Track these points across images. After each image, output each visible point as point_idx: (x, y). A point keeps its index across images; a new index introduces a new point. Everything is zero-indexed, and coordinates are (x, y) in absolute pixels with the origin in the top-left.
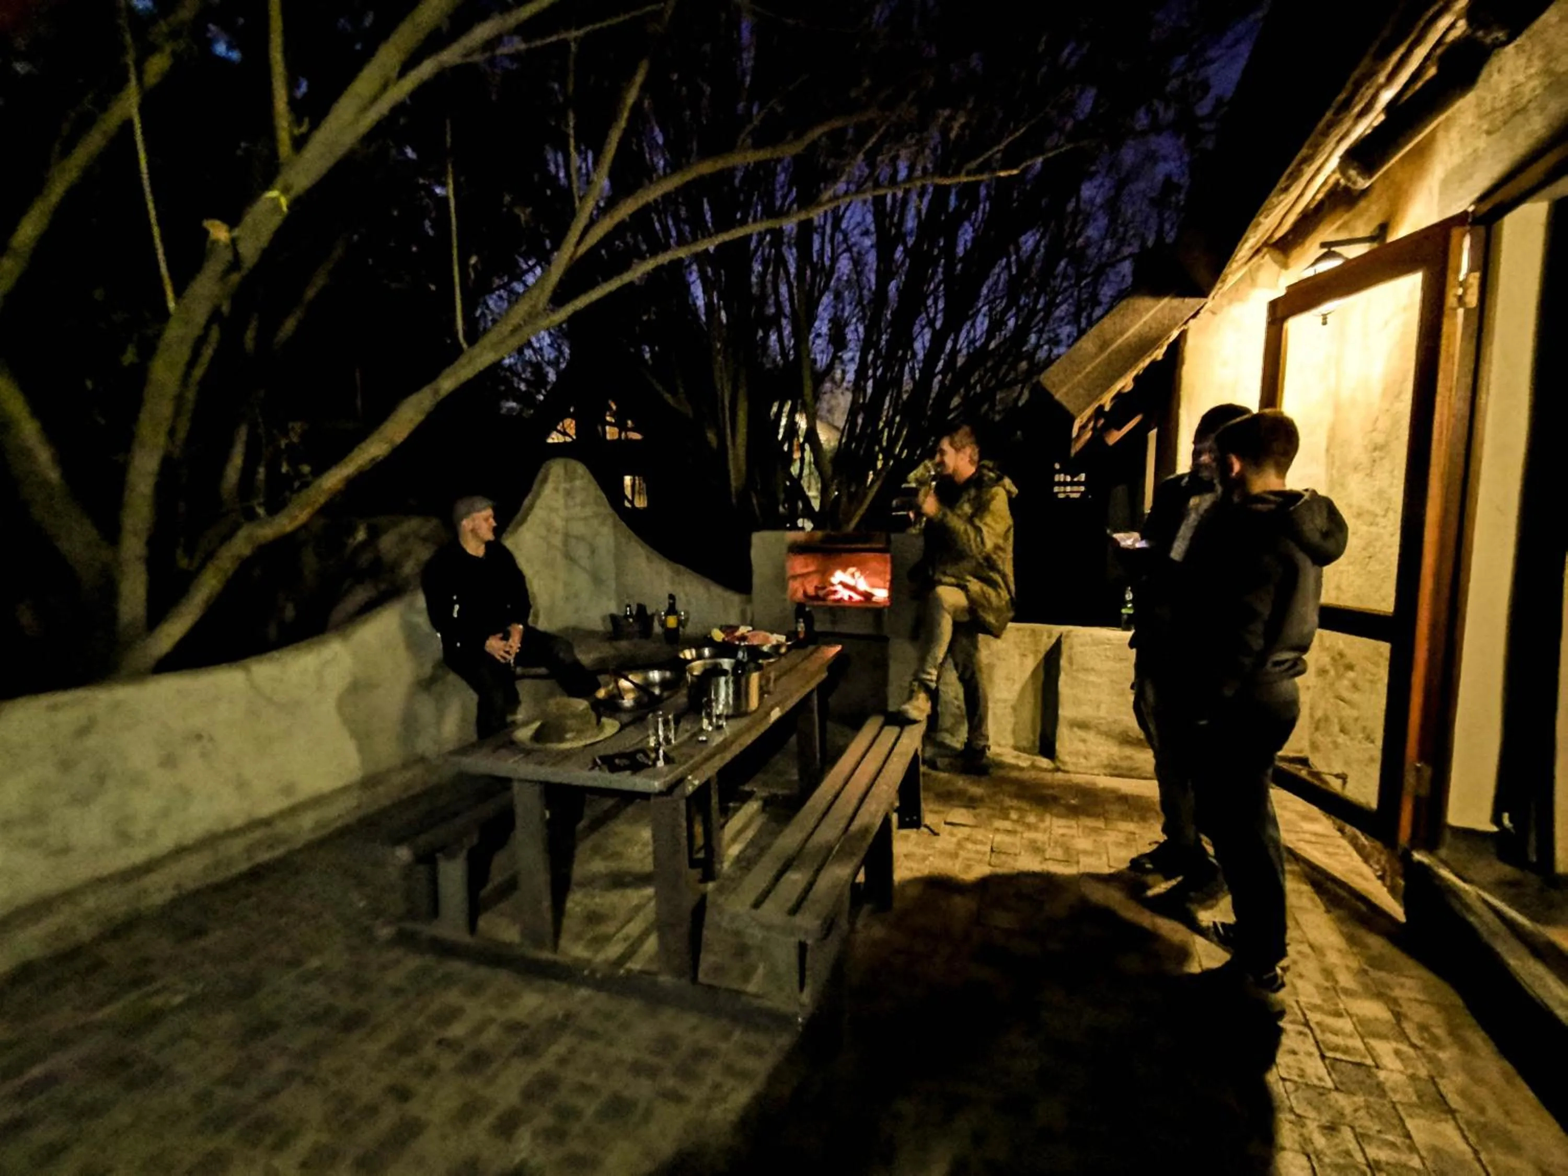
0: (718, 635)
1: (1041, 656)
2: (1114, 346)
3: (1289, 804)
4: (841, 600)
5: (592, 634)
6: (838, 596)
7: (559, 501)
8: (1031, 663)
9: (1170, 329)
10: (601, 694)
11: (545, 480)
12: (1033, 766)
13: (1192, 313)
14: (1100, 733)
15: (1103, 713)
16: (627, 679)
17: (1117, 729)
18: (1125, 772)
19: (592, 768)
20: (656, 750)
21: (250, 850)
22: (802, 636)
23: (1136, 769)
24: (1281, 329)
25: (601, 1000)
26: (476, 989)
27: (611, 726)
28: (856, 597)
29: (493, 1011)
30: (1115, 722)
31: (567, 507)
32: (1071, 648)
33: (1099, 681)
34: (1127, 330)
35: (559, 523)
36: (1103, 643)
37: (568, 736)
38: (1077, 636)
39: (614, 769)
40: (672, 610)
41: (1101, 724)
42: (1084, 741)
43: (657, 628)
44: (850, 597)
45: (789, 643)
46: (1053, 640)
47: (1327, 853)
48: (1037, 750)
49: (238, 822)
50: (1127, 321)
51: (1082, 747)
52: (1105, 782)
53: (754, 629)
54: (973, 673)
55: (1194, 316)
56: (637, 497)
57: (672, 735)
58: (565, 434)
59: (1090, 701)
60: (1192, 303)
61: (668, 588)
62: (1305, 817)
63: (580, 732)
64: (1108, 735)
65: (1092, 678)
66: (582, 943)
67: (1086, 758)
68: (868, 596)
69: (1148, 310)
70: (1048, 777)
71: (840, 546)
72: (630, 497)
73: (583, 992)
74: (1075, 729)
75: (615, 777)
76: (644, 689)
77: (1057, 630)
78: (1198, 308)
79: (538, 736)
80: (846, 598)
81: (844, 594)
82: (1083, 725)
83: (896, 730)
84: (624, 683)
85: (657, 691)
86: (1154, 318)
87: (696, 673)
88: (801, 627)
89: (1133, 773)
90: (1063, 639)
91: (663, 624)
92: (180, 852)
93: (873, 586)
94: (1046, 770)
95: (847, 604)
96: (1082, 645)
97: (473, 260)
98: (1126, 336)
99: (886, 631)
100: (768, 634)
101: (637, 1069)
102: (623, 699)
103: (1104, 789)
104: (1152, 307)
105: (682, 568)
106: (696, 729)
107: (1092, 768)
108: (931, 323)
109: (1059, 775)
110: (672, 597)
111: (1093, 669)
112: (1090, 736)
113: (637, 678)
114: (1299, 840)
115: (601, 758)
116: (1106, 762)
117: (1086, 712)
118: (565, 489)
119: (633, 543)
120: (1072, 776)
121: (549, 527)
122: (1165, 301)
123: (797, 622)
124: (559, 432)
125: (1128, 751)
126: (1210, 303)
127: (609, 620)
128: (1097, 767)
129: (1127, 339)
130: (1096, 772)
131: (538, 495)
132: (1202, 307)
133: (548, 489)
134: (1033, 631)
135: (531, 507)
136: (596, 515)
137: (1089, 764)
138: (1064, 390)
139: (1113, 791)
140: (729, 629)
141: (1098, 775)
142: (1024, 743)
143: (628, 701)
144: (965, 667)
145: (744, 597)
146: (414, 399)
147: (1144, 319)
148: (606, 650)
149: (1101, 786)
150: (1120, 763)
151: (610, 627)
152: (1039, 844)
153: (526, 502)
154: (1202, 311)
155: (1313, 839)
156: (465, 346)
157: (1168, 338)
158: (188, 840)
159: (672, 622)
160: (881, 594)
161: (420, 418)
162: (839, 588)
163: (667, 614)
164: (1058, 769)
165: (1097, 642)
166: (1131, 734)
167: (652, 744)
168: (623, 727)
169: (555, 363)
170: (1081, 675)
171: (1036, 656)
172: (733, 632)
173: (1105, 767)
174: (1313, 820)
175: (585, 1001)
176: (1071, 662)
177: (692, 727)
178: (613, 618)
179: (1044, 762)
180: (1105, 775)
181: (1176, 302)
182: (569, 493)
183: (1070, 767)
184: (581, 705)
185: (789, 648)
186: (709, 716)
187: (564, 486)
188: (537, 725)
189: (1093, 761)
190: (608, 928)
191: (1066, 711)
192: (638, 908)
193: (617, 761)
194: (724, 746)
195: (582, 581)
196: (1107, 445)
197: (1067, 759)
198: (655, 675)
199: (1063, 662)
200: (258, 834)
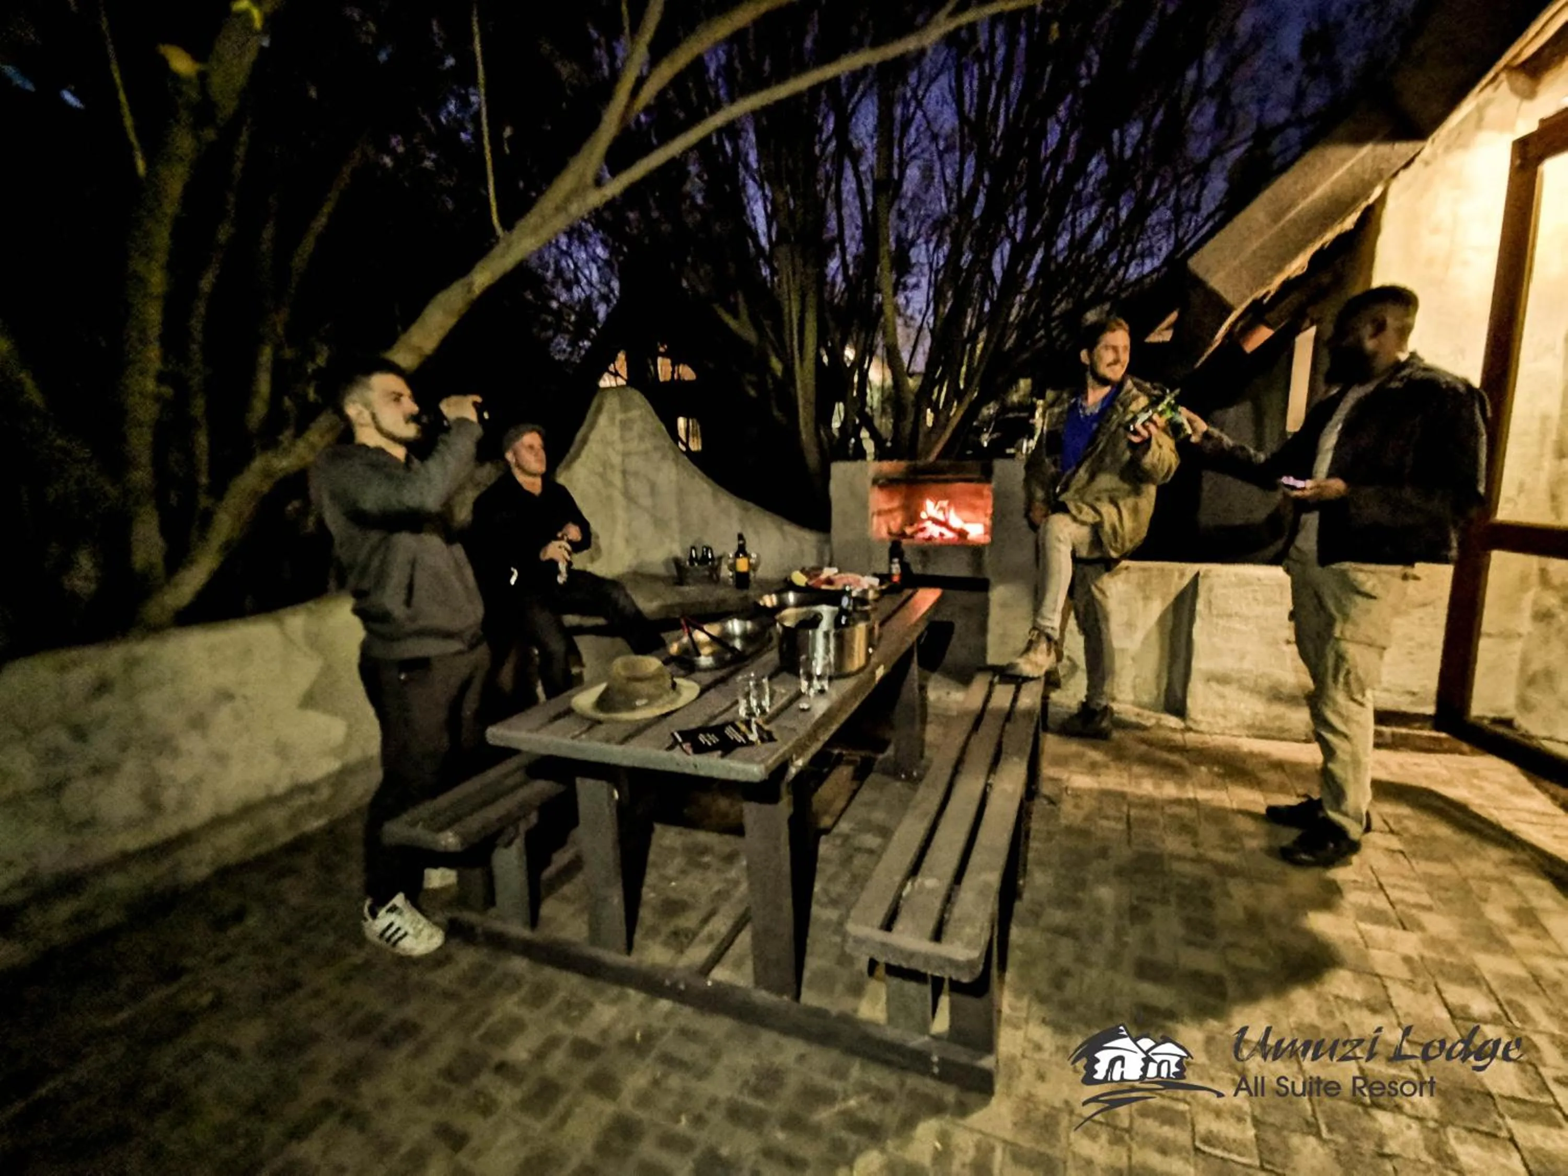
0: (800, 579)
1: (1171, 599)
2: (1292, 214)
3: (1490, 774)
4: (930, 538)
5: (654, 578)
6: (926, 534)
7: (615, 434)
8: (1157, 608)
9: (1371, 186)
10: (674, 649)
11: (599, 410)
12: (1159, 726)
13: (1403, 163)
14: (1243, 688)
15: (1246, 665)
16: (702, 630)
17: (1265, 683)
18: (1273, 734)
19: (671, 748)
20: (748, 723)
21: (293, 820)
22: (896, 579)
23: (1288, 730)
24: (1535, 174)
25: (687, 1016)
26: (539, 996)
27: (689, 689)
28: (949, 535)
29: (560, 1028)
30: (1261, 676)
31: (623, 439)
32: (1210, 589)
33: (1244, 628)
34: (1313, 188)
35: (616, 460)
36: (1249, 583)
37: (638, 703)
38: (1218, 576)
39: (699, 749)
40: (742, 550)
41: (1246, 678)
42: (1222, 697)
43: (726, 572)
44: (941, 535)
45: (884, 587)
46: (1186, 581)
47: (1556, 837)
48: (1161, 707)
49: (280, 788)
50: (1314, 179)
51: (1219, 705)
52: (1249, 745)
53: (840, 572)
54: (1097, 620)
55: (1407, 165)
56: (691, 438)
57: (766, 703)
58: (616, 374)
59: (1233, 650)
60: (1404, 149)
61: (737, 529)
62: (1514, 790)
63: (651, 700)
64: (1255, 691)
65: (1236, 624)
66: (660, 939)
67: (1224, 717)
68: (962, 534)
69: (1344, 161)
70: (1178, 737)
71: (927, 477)
72: (684, 439)
73: (665, 1004)
74: (1214, 685)
75: (701, 759)
76: (722, 641)
77: (1191, 569)
78: (1412, 155)
79: (603, 703)
80: (936, 535)
81: (934, 530)
82: (1223, 679)
83: (1012, 688)
84: (700, 636)
85: (738, 644)
86: (1350, 172)
87: (788, 624)
88: (896, 568)
89: (1286, 735)
90: (1200, 580)
91: (733, 567)
92: (218, 822)
93: (965, 522)
94: (1174, 730)
95: (938, 541)
96: (1225, 587)
97: (508, 132)
98: (1310, 199)
99: (989, 573)
100: (858, 577)
101: (736, 1114)
102: (699, 655)
103: (1251, 754)
104: (1350, 158)
105: (750, 505)
106: (793, 693)
107: (1231, 729)
108: (1011, 235)
109: (1190, 736)
110: (740, 537)
111: (1236, 614)
112: (1230, 691)
113: (714, 629)
114: (1518, 820)
115: (681, 733)
116: (1249, 722)
117: (1227, 664)
118: (621, 422)
119: (697, 479)
120: (1207, 738)
121: (606, 464)
122: (1366, 150)
123: (891, 562)
124: (611, 373)
125: (1279, 709)
126: (1428, 148)
127: (673, 565)
128: (1238, 726)
129: (1313, 201)
130: (1235, 732)
131: (592, 427)
132: (1419, 153)
133: (603, 420)
134: (1163, 570)
135: (585, 441)
136: (656, 448)
137: (1229, 725)
138: (1222, 274)
139: (1260, 755)
140: (812, 573)
141: (1239, 736)
142: (1146, 699)
143: (705, 660)
144: (1086, 613)
145: (821, 536)
146: (442, 297)
147: (1336, 175)
148: (672, 597)
149: (1246, 749)
150: (1268, 724)
151: (674, 572)
152: (1186, 821)
153: (579, 436)
154: (1417, 160)
155: (1534, 819)
156: (499, 231)
157: (1368, 197)
158: (229, 809)
159: (742, 565)
160: (977, 531)
161: (451, 321)
162: (929, 524)
163: (737, 556)
164: (1189, 729)
165: (1244, 583)
166: (1282, 690)
167: (742, 712)
168: (703, 692)
169: (605, 298)
170: (1222, 622)
171: (1163, 599)
172: (817, 575)
173: (1250, 727)
174: (1524, 793)
175: (668, 1016)
176: (1209, 603)
177: (788, 690)
178: (677, 562)
179: (1172, 721)
180: (1248, 736)
181: (1384, 149)
182: (625, 425)
183: (1203, 727)
184: (652, 663)
185: (882, 593)
186: (810, 677)
187: (619, 417)
188: (602, 687)
189: (1233, 721)
190: (688, 921)
191: (1199, 664)
192: (722, 896)
193: (702, 738)
194: (828, 716)
195: (643, 523)
196: (1243, 352)
197: (1200, 717)
198: (735, 626)
199: (1200, 606)
200: (300, 801)
